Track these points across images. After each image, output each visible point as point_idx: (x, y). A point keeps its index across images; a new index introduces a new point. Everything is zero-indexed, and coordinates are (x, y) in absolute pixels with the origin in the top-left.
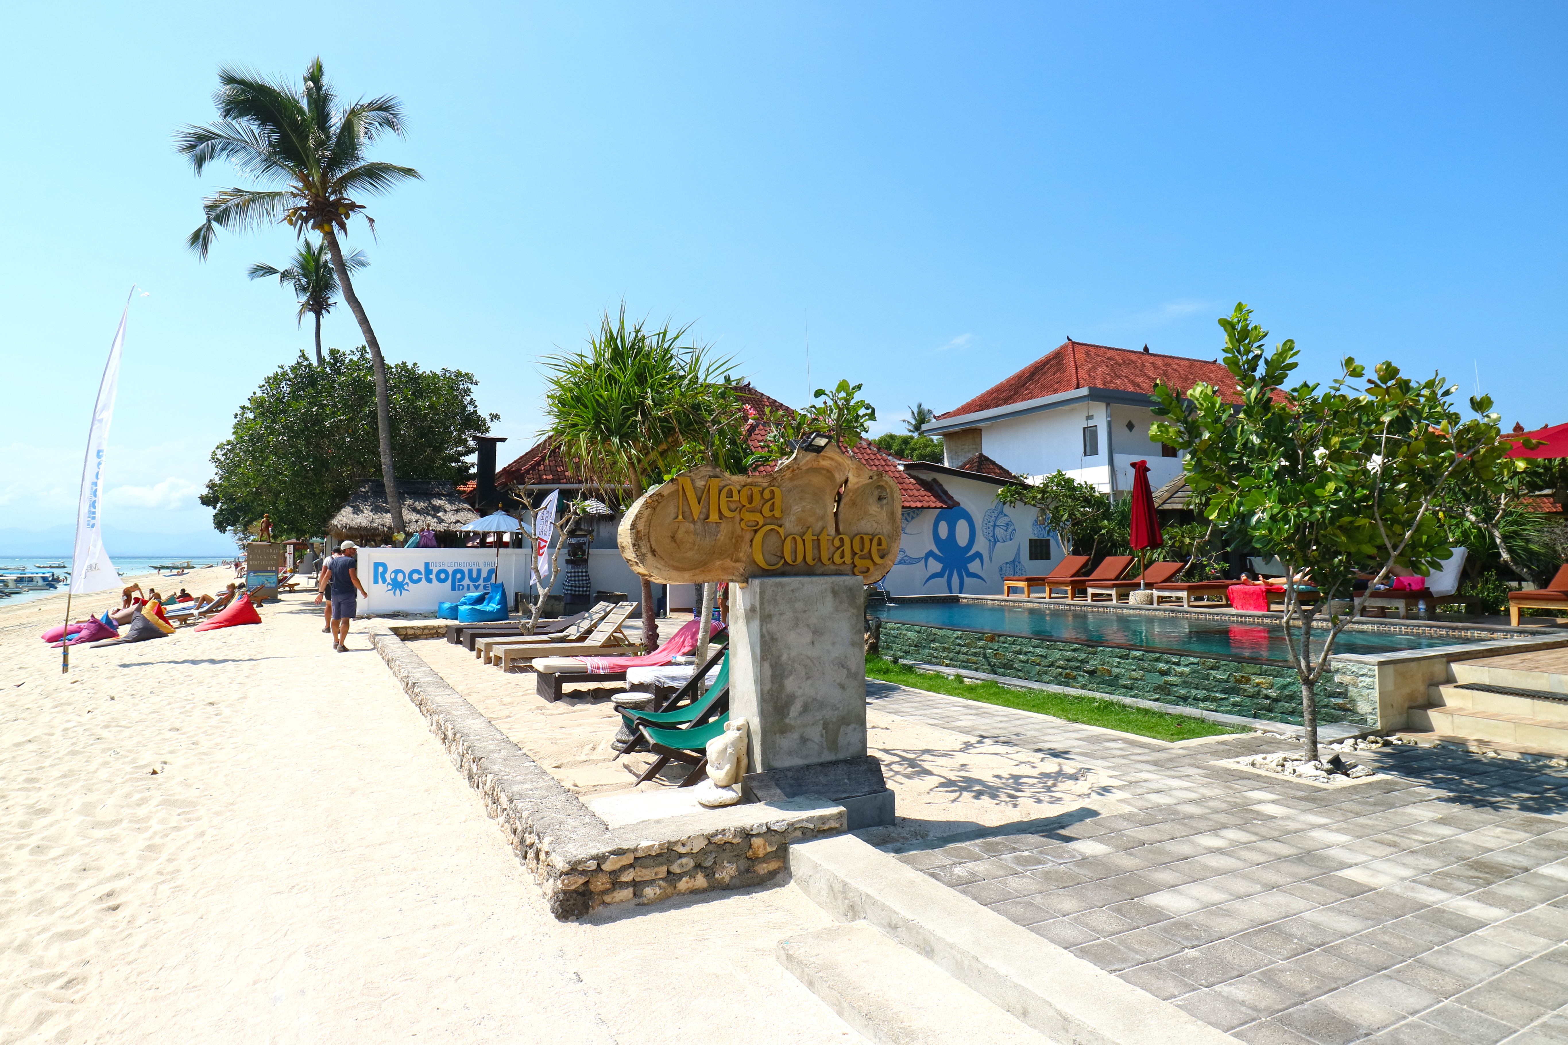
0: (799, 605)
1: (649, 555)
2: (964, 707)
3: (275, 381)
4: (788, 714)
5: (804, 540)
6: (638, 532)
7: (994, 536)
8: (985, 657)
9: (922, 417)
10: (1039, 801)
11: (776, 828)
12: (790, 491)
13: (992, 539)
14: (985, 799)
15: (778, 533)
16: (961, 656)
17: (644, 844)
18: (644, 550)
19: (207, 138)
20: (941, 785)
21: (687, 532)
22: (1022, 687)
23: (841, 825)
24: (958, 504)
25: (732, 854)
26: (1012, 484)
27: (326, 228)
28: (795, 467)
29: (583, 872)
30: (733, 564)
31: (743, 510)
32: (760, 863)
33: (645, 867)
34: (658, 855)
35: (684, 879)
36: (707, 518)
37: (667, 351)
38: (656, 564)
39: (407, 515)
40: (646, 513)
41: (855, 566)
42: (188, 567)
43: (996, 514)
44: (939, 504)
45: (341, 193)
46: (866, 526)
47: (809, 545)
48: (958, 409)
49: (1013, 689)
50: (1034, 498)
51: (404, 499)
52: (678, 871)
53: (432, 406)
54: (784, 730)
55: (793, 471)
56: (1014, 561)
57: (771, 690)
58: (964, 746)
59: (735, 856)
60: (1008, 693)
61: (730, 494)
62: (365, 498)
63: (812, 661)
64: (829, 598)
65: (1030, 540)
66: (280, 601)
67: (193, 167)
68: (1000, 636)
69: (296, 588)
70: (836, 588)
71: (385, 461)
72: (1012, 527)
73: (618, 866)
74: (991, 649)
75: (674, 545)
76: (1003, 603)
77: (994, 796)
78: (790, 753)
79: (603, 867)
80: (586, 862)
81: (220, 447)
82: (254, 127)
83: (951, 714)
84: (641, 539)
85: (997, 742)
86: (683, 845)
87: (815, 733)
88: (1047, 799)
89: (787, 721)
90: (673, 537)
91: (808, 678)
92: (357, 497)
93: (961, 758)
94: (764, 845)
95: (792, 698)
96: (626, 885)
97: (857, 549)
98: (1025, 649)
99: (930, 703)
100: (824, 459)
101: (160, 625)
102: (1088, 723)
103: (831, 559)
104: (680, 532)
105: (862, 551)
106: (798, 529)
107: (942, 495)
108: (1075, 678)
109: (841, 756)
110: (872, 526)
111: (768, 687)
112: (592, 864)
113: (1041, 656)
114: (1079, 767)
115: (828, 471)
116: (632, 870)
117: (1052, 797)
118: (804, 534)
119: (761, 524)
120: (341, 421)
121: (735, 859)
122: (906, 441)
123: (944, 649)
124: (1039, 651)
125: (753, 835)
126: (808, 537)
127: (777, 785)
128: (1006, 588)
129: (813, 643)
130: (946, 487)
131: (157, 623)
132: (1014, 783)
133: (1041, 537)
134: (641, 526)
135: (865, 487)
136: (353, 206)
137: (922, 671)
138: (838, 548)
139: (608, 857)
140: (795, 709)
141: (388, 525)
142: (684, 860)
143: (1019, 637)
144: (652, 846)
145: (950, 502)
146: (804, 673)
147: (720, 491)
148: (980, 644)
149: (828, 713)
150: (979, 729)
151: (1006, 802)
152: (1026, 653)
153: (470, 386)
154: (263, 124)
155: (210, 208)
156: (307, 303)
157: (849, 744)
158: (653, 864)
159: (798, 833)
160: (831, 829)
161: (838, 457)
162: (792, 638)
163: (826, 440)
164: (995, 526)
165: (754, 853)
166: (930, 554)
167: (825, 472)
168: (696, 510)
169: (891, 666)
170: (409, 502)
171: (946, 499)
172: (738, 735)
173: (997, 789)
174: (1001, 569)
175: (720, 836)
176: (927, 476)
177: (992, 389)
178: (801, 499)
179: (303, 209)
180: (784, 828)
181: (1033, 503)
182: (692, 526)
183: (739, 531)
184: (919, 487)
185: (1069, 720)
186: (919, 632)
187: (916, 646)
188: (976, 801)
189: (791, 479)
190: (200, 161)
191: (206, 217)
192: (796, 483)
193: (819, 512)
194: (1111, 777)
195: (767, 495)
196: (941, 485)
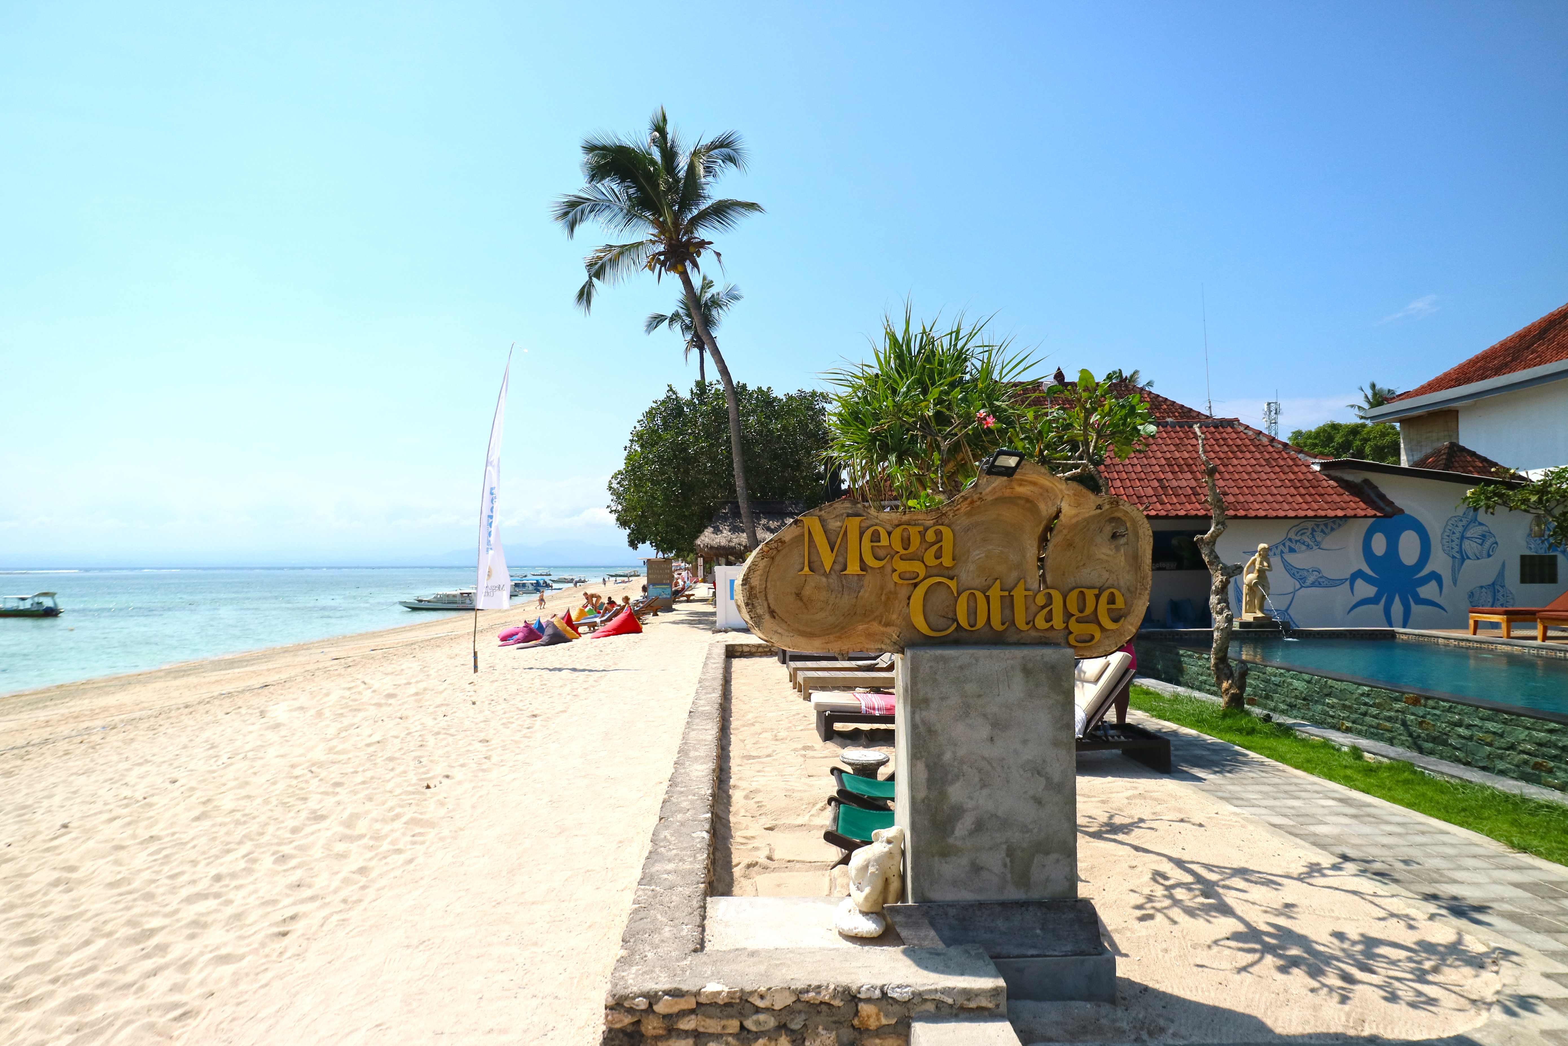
0: (971, 688)
1: (767, 617)
2: (1340, 800)
3: (651, 414)
4: (953, 832)
5: (988, 598)
6: (752, 588)
7: (1460, 551)
8: (1404, 723)
9: (1379, 398)
10: (1393, 998)
11: (895, 995)
12: (967, 530)
13: (1458, 556)
14: (1299, 976)
15: (949, 587)
16: (1368, 719)
17: (712, 987)
18: (760, 611)
19: (580, 203)
20: (1236, 936)
21: (818, 588)
22: (1452, 776)
23: (998, 1006)
24: (1401, 511)
25: (831, 1019)
26: (1488, 483)
27: (680, 268)
28: (976, 497)
29: (631, 1011)
30: (882, 629)
31: (897, 557)
32: (871, 1037)
33: (711, 1017)
34: (727, 1005)
35: (761, 1041)
36: (845, 569)
37: (961, 353)
38: (776, 628)
39: (761, 534)
40: (762, 564)
41: (1071, 633)
42: (635, 576)
43: (1464, 522)
44: (1370, 512)
45: (692, 233)
46: (1092, 575)
47: (995, 604)
48: (1423, 387)
49: (1439, 778)
50: (1525, 501)
51: (759, 519)
52: (753, 1028)
53: (784, 428)
54: (946, 853)
55: (972, 502)
56: (1493, 584)
57: (927, 798)
58: (1305, 870)
59: (835, 1022)
60: (1426, 784)
61: (876, 537)
62: (725, 518)
63: (990, 764)
64: (1018, 679)
65: (1523, 558)
66: (674, 610)
67: (566, 231)
68: (1427, 698)
69: (692, 598)
70: (1030, 665)
71: (739, 483)
72: (1492, 540)
73: (675, 1009)
74: (1413, 714)
75: (800, 604)
76: (1463, 644)
77: (1315, 972)
78: (955, 883)
79: (655, 1008)
80: (634, 998)
81: (615, 477)
82: (614, 186)
83: (1314, 811)
84: (756, 597)
85: (1365, 871)
86: (762, 997)
87: (995, 861)
88: (1409, 996)
89: (951, 840)
90: (798, 595)
91: (984, 786)
92: (719, 518)
93: (1292, 892)
94: (878, 1015)
95: (958, 812)
96: (686, 1034)
97: (1073, 608)
98: (1467, 721)
99: (1293, 788)
100: (1021, 483)
101: (568, 632)
102: (1548, 856)
103: (1031, 622)
104: (807, 587)
105: (1081, 611)
106: (979, 582)
107: (1377, 500)
108: (1550, 771)
109: (1035, 894)
110: (1100, 576)
111: (922, 794)
112: (641, 1003)
113: (1494, 733)
114: (1493, 945)
115: (1028, 500)
116: (693, 1017)
117: (1419, 993)
118: (989, 587)
119: (922, 576)
120: (703, 447)
121: (834, 1026)
122: (1355, 431)
123: (1344, 707)
124: (1490, 725)
125: (860, 1000)
126: (995, 593)
127: (932, 925)
128: (1471, 622)
129: (992, 739)
130: (1383, 490)
131: (565, 630)
132: (1362, 952)
133: (1542, 552)
134: (755, 581)
135: (1088, 521)
136: (703, 244)
137: (1304, 735)
138: (1043, 607)
139: (661, 998)
140: (962, 827)
141: (744, 544)
142: (762, 1017)
143: (1458, 703)
144: (719, 993)
145: (1388, 509)
146: (977, 779)
147: (861, 534)
148: (1398, 706)
149: (1015, 836)
150: (1347, 844)
151: (1331, 989)
152: (1469, 727)
153: (825, 405)
154: (623, 181)
155: (590, 265)
156: (692, 340)
157: (1048, 880)
158: (720, 1015)
159: (931, 1007)
160: (981, 1009)
161: (1045, 480)
162: (959, 730)
163: (1017, 459)
164: (1462, 538)
165: (861, 1022)
166: (1359, 574)
167: (1022, 502)
168: (827, 559)
169: (1259, 726)
170: (763, 521)
171: (1382, 504)
172: (886, 849)
173: (1327, 959)
174: (1471, 595)
175: (812, 994)
176: (1355, 477)
177: (1477, 357)
178: (984, 540)
179: (660, 254)
180: (906, 997)
181: (1523, 507)
182: (824, 579)
183: (891, 586)
184: (1341, 491)
185: (1512, 846)
186: (1309, 682)
187: (1304, 699)
188: (1279, 976)
189: (969, 514)
190: (572, 227)
191: (587, 275)
192: (976, 518)
193: (1013, 558)
194: (1548, 976)
195: (930, 536)
196: (1376, 488)
